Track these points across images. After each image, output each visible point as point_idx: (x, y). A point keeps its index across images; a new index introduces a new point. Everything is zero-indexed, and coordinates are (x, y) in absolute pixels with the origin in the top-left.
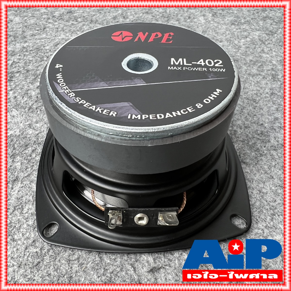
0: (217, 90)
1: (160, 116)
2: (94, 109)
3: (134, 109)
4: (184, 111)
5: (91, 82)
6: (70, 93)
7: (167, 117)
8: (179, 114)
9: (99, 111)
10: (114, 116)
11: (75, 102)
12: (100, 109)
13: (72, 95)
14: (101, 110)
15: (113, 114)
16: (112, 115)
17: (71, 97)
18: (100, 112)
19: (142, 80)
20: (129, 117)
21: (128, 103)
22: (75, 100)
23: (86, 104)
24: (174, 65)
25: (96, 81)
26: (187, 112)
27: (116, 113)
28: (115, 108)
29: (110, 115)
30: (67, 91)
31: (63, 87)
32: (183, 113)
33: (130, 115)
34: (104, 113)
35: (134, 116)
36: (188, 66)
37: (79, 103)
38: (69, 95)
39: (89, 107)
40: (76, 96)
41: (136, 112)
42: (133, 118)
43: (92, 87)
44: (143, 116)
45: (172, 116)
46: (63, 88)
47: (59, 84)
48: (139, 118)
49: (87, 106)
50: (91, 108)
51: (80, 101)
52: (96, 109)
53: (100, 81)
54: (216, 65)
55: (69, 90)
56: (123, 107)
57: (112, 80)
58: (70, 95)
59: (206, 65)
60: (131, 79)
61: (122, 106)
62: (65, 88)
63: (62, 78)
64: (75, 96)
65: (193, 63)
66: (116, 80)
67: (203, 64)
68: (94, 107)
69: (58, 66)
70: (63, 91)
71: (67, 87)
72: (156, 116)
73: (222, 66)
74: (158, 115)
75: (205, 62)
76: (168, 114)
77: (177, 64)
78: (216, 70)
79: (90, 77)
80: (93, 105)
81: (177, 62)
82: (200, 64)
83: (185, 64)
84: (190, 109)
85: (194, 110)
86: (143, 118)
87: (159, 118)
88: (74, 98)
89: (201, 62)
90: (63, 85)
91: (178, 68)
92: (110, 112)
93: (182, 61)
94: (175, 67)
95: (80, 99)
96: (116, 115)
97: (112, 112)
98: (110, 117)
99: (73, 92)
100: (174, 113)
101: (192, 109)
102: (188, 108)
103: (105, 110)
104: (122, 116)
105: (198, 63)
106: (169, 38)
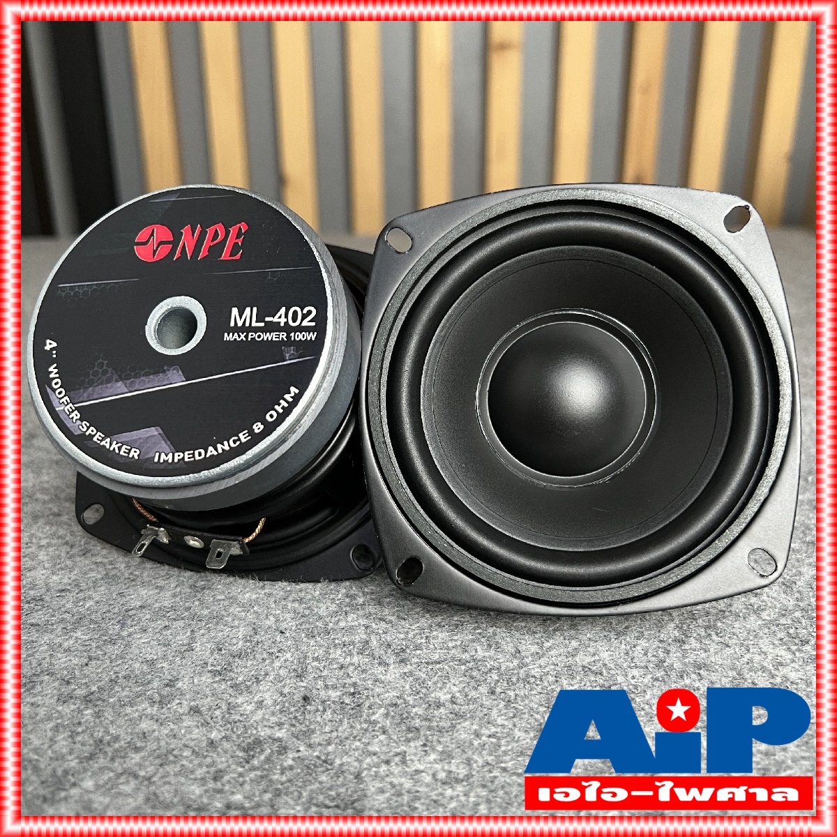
1: (200, 454)
3: (164, 440)
4: (235, 442)
6: (73, 411)
8: (227, 448)
10: (136, 457)
11: (81, 433)
13: (75, 418)
15: (134, 454)
17: (74, 421)
18: (117, 451)
19: (180, 372)
20: (156, 460)
21: (156, 430)
22: (80, 427)
23: (97, 436)
25: (108, 381)
26: (238, 443)
27: (138, 452)
28: (135, 441)
30: (68, 407)
31: (61, 399)
32: (232, 445)
33: (157, 454)
34: (122, 453)
35: (163, 456)
36: (256, 330)
37: (87, 434)
38: (71, 416)
39: (101, 441)
40: (81, 419)
41: (168, 450)
42: (162, 461)
43: (104, 395)
44: (176, 454)
49: (98, 439)
50: (104, 443)
51: (88, 428)
53: (117, 381)
55: (71, 405)
56: (149, 437)
57: (135, 377)
58: (73, 418)
59: (287, 323)
60: (164, 371)
62: (64, 400)
65: (267, 319)
67: (283, 321)
68: (108, 440)
71: (66, 398)
72: (193, 454)
73: (313, 324)
74: (197, 452)
75: (286, 316)
76: (211, 448)
77: (240, 324)
78: (301, 337)
79: (101, 371)
80: (107, 436)
81: (241, 318)
82: (279, 320)
83: (254, 324)
84: (243, 437)
85: (250, 437)
86: (176, 460)
87: (197, 458)
88: (79, 422)
89: (280, 317)
90: (60, 393)
91: (239, 336)
92: (130, 450)
93: (249, 316)
94: (236, 334)
95: (88, 425)
96: (138, 456)
97: (133, 450)
98: (130, 460)
99: (76, 408)
100: (219, 446)
101: (247, 435)
102: (241, 435)
103: (124, 447)
104: (147, 457)
105: (276, 319)
106: (237, 241)
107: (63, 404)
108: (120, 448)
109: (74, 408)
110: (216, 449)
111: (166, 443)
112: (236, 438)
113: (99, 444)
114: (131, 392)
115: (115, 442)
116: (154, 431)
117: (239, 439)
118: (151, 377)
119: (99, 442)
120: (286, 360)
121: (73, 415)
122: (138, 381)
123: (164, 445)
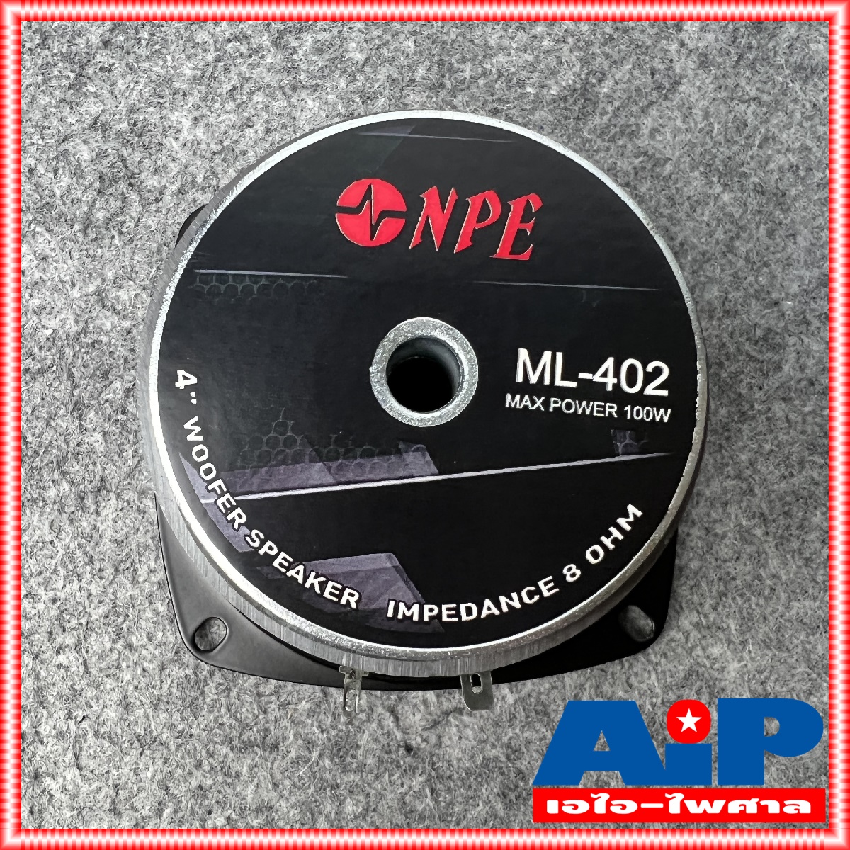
0: (631, 509)
2: (300, 579)
5: (284, 462)
7: (485, 613)
9: (312, 585)
12: (315, 578)
14: (320, 583)
16: (348, 601)
29: (343, 602)
45: (497, 612)
46: (210, 487)
47: (197, 466)
48: (416, 618)
52: (306, 578)
54: (650, 390)
61: (372, 567)
63: (201, 438)
64: (247, 524)
66: (355, 458)
69: (185, 378)
70: (212, 501)
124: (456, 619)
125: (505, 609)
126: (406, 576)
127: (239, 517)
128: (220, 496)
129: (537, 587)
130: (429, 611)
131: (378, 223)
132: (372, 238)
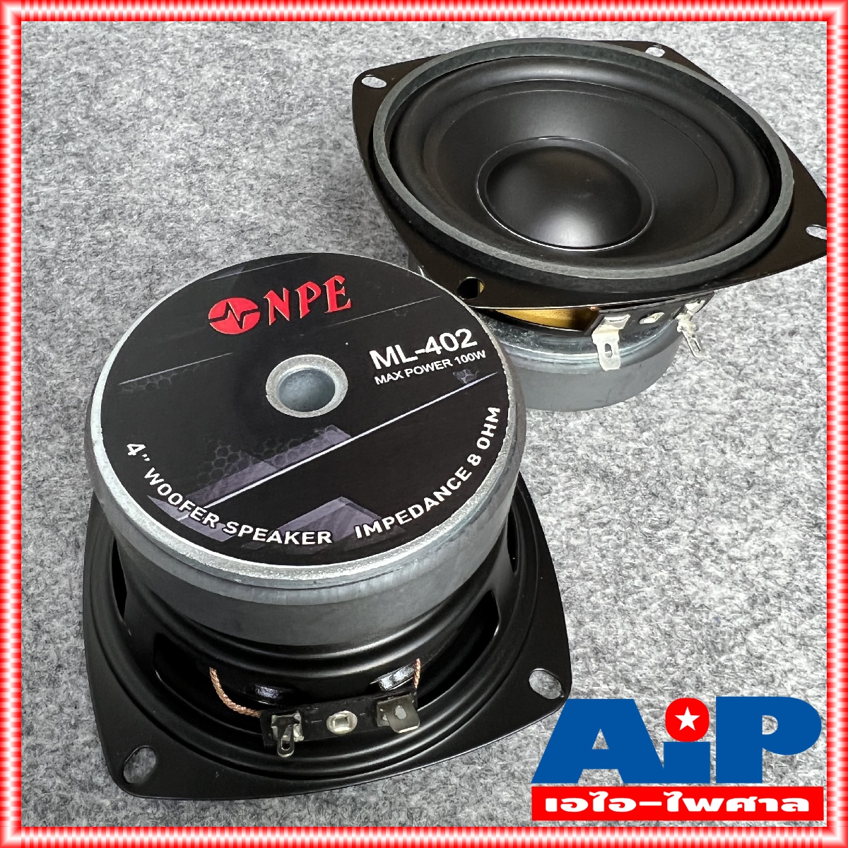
0: (491, 410)
1: (417, 511)
2: (279, 541)
3: (357, 509)
4: (454, 483)
5: (234, 471)
6: (205, 515)
7: (428, 508)
8: (448, 493)
9: (290, 541)
10: (329, 541)
11: (230, 537)
12: (291, 535)
13: (212, 522)
14: (295, 537)
15: (324, 538)
16: (323, 540)
17: (212, 525)
18: (296, 542)
19: (339, 430)
20: (359, 535)
21: (341, 501)
22: (226, 530)
23: (257, 534)
24: (385, 371)
25: (243, 466)
26: (459, 484)
27: (329, 534)
28: (318, 522)
29: (320, 542)
30: (195, 512)
31: (179, 505)
32: (453, 488)
33: (358, 529)
34: (304, 542)
35: (366, 528)
36: (411, 365)
37: (240, 535)
38: (205, 522)
39: (267, 538)
40: (223, 520)
41: (370, 520)
42: (368, 534)
43: (244, 484)
44: (384, 521)
45: (437, 503)
46: (181, 508)
47: (165, 499)
48: (380, 530)
49: (260, 537)
50: (271, 539)
51: (239, 528)
52: (283, 538)
53: (255, 463)
54: (464, 345)
55: (198, 508)
56: (335, 513)
57: (279, 451)
58: (209, 522)
59: (443, 350)
60: (316, 436)
61: (333, 510)
62: (185, 505)
63: (162, 480)
64: (221, 521)
65: (417, 352)
66: (286, 450)
67: (438, 350)
68: (276, 533)
69: (134, 448)
70: (187, 516)
71: (188, 502)
72: (408, 513)
73: (475, 343)
74: (410, 509)
75: (439, 344)
76: (427, 500)
77: (388, 364)
78: (468, 359)
79: (226, 458)
80: (271, 530)
81: (386, 359)
82: (433, 350)
83: (405, 360)
84: (462, 475)
85: (470, 473)
86: (388, 528)
87: (415, 516)
88: (221, 526)
89: (432, 346)
90: (175, 499)
91: (395, 376)
92: (316, 535)
93: (395, 354)
94: (388, 375)
95: (237, 524)
96: (330, 538)
97: (320, 534)
98: (322, 548)
99: (209, 510)
100: (437, 494)
101: (465, 472)
102: (457, 474)
103: (304, 535)
104: (344, 536)
105: (428, 350)
106: (338, 293)
107: (185, 510)
108: (299, 538)
109: (205, 511)
110: (435, 499)
111: (362, 511)
112: (454, 479)
113: (265, 542)
114: (282, 469)
115: (288, 533)
116: (339, 504)
117: (459, 479)
118: (302, 445)
119: (264, 540)
120: (465, 385)
121: (208, 518)
122: (286, 454)
123: (361, 515)
124: (411, 519)
125: (442, 499)
126: (359, 507)
127: (212, 518)
128: (192, 511)
129: (456, 477)
130: (388, 522)
131: (242, 319)
132: (241, 328)
